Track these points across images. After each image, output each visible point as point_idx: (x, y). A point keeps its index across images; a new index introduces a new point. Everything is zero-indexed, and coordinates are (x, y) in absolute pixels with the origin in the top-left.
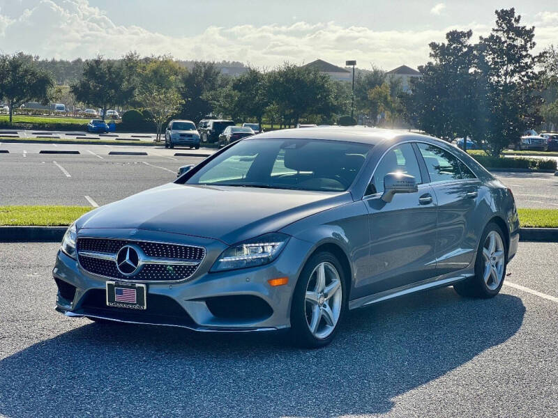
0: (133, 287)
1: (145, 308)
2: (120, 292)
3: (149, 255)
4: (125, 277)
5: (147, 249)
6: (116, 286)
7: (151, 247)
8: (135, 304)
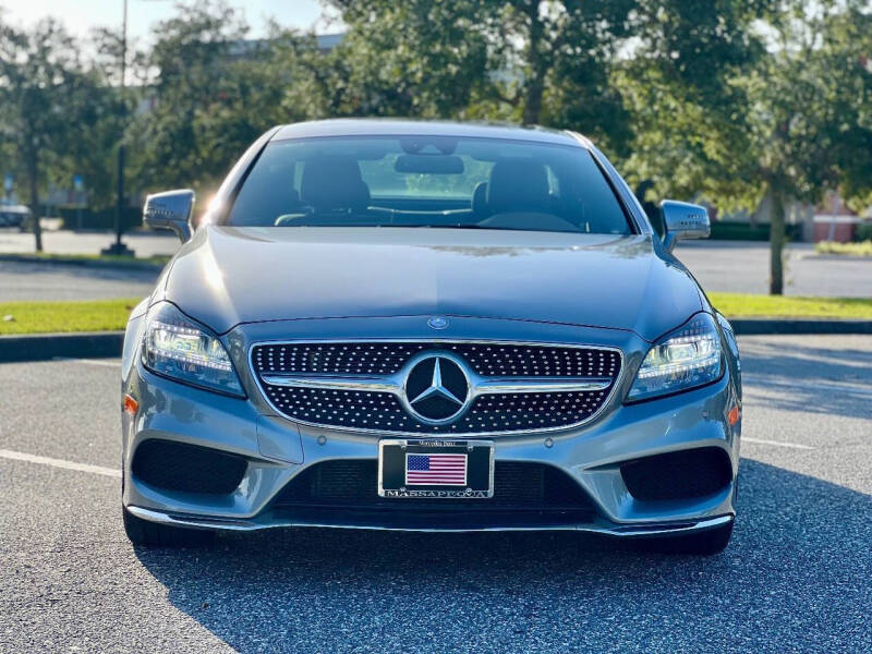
0: (460, 448)
1: (491, 493)
2: (423, 464)
3: (487, 374)
4: (427, 429)
5: (480, 361)
6: (409, 449)
7: (488, 355)
8: (464, 488)
